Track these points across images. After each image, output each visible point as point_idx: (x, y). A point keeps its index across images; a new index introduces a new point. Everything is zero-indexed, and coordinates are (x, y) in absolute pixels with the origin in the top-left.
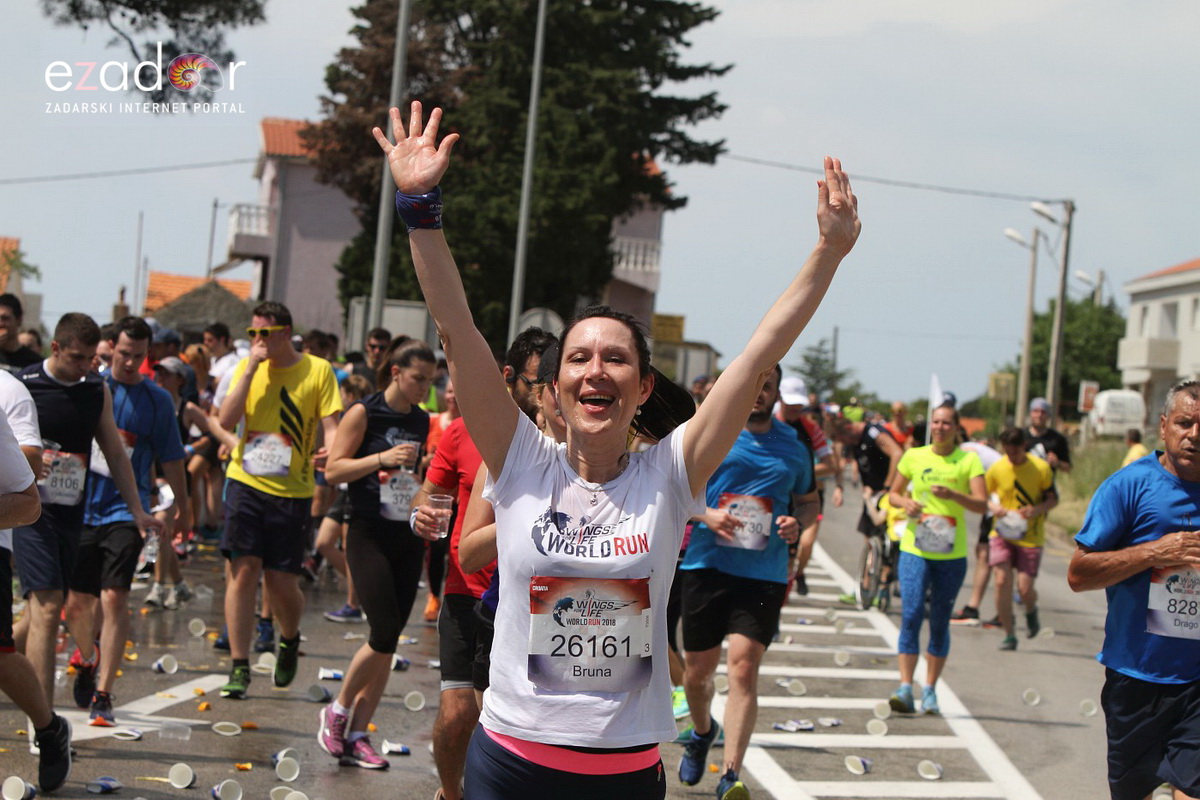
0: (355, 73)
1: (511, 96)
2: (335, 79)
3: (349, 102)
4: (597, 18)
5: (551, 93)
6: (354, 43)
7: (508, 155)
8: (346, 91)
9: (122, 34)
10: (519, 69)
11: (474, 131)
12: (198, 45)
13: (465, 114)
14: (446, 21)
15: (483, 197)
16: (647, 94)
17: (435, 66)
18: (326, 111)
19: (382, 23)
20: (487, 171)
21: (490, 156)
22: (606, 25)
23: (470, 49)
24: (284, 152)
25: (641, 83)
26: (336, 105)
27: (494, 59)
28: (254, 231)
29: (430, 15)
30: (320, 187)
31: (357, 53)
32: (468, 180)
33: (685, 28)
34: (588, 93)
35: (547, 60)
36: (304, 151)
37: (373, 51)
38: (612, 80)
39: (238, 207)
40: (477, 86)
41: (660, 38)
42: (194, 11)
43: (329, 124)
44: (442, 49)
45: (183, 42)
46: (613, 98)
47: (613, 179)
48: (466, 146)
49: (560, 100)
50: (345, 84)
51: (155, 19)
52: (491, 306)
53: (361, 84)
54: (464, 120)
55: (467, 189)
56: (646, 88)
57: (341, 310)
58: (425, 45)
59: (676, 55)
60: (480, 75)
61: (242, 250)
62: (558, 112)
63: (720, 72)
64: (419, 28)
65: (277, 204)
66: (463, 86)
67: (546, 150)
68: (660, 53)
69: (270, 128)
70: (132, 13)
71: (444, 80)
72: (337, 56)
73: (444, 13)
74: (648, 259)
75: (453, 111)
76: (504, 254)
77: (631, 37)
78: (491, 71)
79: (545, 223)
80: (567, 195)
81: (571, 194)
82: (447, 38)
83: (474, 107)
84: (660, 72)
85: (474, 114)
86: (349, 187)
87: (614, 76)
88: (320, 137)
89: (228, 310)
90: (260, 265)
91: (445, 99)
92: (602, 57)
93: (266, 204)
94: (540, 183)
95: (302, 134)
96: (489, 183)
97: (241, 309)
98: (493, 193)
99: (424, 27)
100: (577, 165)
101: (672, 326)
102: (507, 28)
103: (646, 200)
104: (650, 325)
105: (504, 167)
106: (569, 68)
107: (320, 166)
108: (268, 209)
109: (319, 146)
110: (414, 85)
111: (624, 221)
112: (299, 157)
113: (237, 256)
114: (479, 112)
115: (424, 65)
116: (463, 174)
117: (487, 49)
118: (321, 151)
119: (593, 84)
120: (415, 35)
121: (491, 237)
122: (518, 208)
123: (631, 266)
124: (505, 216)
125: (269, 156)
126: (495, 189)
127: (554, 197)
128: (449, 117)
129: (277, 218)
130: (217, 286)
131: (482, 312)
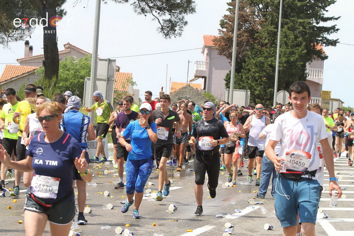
0: (229, 22)
1: (274, 28)
2: (223, 24)
3: (227, 31)
4: (299, 4)
6: (228, 13)
7: (273, 45)
8: (226, 28)
10: (276, 20)
11: (264, 38)
13: (261, 33)
14: (255, 6)
15: (266, 58)
16: (315, 26)
17: (252, 19)
18: (220, 34)
20: (268, 50)
21: (268, 45)
22: (302, 6)
23: (261, 14)
24: (210, 46)
25: (313, 23)
26: (223, 32)
27: (269, 17)
28: (202, 69)
29: (251, 4)
30: (219, 55)
31: (229, 16)
32: (262, 53)
33: (326, 6)
34: (297, 26)
35: (285, 16)
37: (233, 16)
39: (197, 62)
40: (264, 25)
41: (319, 9)
43: (221, 38)
44: (255, 15)
45: (173, 19)
46: (304, 28)
47: (305, 51)
48: (262, 43)
49: (289, 28)
50: (226, 25)
51: (165, 13)
53: (230, 25)
54: (261, 35)
55: (262, 56)
56: (315, 24)
58: (249, 13)
59: (323, 14)
60: (265, 22)
61: (198, 75)
62: (288, 32)
63: (337, 19)
65: (208, 61)
66: (260, 25)
67: (285, 43)
68: (319, 14)
69: (205, 38)
71: (255, 23)
72: (223, 17)
73: (254, 4)
74: (319, 74)
75: (257, 32)
76: (273, 74)
77: (310, 9)
78: (268, 21)
79: (285, 65)
80: (291, 57)
81: (292, 56)
82: (256, 11)
83: (263, 31)
84: (319, 19)
85: (263, 33)
86: (227, 56)
87: (304, 21)
88: (219, 42)
89: (193, 93)
90: (204, 79)
91: (255, 29)
92: (301, 16)
93: (205, 61)
94: (283, 53)
95: (214, 41)
96: (268, 54)
97: (196, 92)
98: (269, 57)
99: (248, 8)
100: (294, 48)
101: (327, 94)
102: (273, 8)
103: (316, 57)
104: (321, 94)
105: (273, 49)
106: (291, 19)
107: (219, 50)
108: (205, 62)
109: (218, 44)
110: (246, 25)
111: (310, 64)
112: (213, 47)
113: (197, 77)
114: (265, 33)
115: (249, 19)
116: (260, 51)
117: (267, 14)
118: (219, 45)
119: (298, 24)
120: (246, 10)
121: (269, 70)
122: (276, 62)
123: (314, 77)
124: (273, 63)
125: (206, 46)
126: (270, 56)
127: (287, 57)
128: (256, 35)
129: (208, 65)
130: (189, 86)
131: (267, 91)
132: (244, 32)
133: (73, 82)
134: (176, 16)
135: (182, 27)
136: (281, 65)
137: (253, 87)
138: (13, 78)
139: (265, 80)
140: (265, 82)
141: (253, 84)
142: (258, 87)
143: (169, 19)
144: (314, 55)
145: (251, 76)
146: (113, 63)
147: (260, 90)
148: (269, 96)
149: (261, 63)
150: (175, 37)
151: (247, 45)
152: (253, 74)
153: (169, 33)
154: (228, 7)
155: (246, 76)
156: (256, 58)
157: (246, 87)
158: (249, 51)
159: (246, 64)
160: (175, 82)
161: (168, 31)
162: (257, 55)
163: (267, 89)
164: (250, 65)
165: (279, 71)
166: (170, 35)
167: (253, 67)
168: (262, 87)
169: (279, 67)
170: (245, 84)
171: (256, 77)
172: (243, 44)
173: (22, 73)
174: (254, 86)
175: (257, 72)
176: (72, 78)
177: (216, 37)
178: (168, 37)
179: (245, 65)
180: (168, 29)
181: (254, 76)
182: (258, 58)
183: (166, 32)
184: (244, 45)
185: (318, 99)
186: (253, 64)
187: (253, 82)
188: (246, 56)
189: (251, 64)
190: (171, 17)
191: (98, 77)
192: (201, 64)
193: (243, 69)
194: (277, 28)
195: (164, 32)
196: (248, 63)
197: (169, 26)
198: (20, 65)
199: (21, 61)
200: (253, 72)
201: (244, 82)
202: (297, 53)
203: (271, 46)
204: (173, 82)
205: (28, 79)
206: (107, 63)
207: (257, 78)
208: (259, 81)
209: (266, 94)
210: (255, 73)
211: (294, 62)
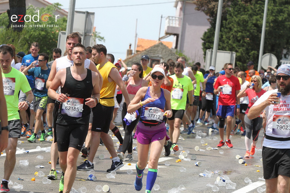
7: (260, 2)
15: (251, 16)
20: (252, 7)
21: (253, 2)
28: (174, 25)
30: (197, 11)
32: (246, 10)
39: (169, 17)
52: (253, 52)
55: (246, 13)
57: (203, 53)
61: (170, 32)
65: (182, 17)
76: (258, 35)
79: (272, 25)
80: (279, 15)
81: (281, 15)
86: (206, 12)
89: (165, 52)
90: (176, 37)
93: (178, 16)
94: (270, 11)
96: (253, 11)
97: (169, 52)
98: (254, 15)
100: (283, 5)
105: (258, 5)
107: (197, 4)
108: (179, 18)
113: (168, 34)
116: (244, 8)
121: (254, 30)
122: (263, 19)
124: (258, 22)
126: (255, 13)
127: (275, 16)
129: (182, 20)
130: (162, 44)
131: (250, 54)
133: (33, 35)
136: (268, 25)
137: (233, 49)
139: (248, 40)
140: (248, 44)
141: (234, 45)
142: (240, 49)
145: (232, 36)
146: (91, 16)
147: (243, 52)
149: (244, 21)
152: (234, 34)
155: (227, 36)
156: (239, 16)
157: (226, 47)
158: (232, 7)
159: (227, 22)
160: (142, 39)
163: (250, 51)
164: (232, 24)
165: (266, 31)
167: (235, 26)
168: (244, 48)
169: (266, 27)
170: (225, 44)
171: (238, 37)
174: (236, 47)
175: (240, 32)
179: (226, 24)
181: (236, 36)
182: (241, 15)
186: (235, 22)
187: (234, 43)
188: (227, 13)
189: (232, 22)
192: (173, 20)
193: (223, 27)
196: (230, 21)
200: (235, 31)
201: (223, 42)
202: (287, 12)
203: (257, 3)
204: (140, 39)
206: (84, 16)
207: (239, 38)
208: (241, 42)
209: (248, 57)
210: (237, 33)
211: (283, 21)
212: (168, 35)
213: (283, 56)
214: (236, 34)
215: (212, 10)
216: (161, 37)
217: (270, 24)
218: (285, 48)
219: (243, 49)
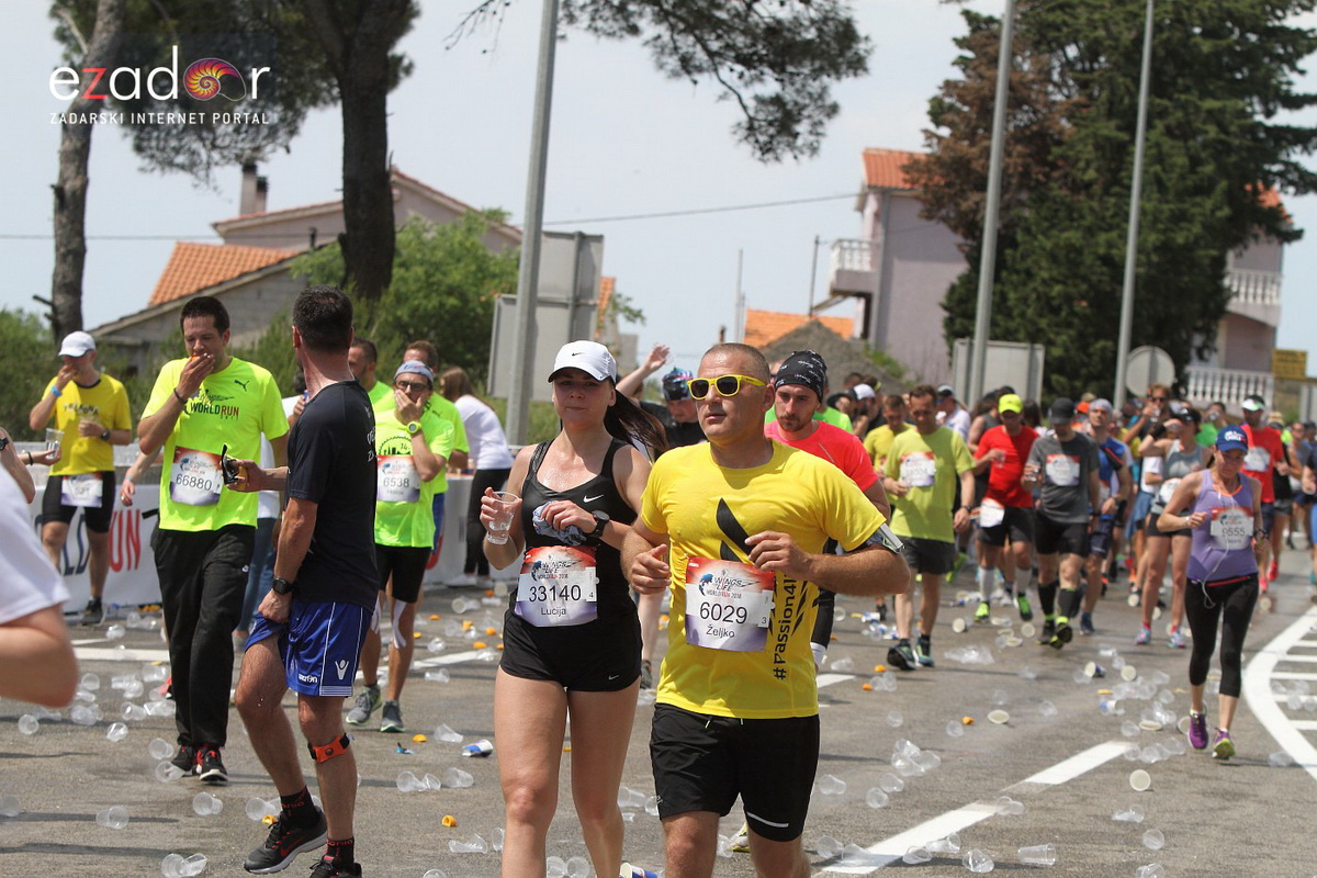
0: (959, 105)
1: (1119, 128)
2: (938, 112)
3: (952, 135)
4: (1206, 47)
5: (1160, 125)
6: (957, 75)
7: (1116, 189)
8: (951, 125)
9: (730, 88)
10: (1127, 101)
11: (1082, 164)
12: (804, 98)
13: (1072, 147)
14: (1051, 51)
15: (1090, 232)
16: (1260, 124)
17: (1041, 97)
18: (929, 146)
19: (985, 54)
20: (1095, 204)
21: (1097, 189)
22: (1217, 54)
23: (1075, 80)
24: (887, 184)
25: (1254, 113)
26: (940, 139)
27: (1101, 89)
28: (856, 267)
29: (1036, 45)
30: (924, 222)
31: (961, 85)
32: (1075, 215)
33: (1299, 55)
34: (1198, 125)
35: (1157, 88)
36: (908, 186)
37: (977, 83)
38: (1222, 111)
39: (840, 241)
40: (1084, 119)
41: (1274, 66)
42: (800, 64)
43: (932, 159)
44: (1050, 81)
45: (789, 95)
46: (1223, 128)
47: (1225, 212)
48: (1074, 181)
49: (1169, 132)
50: (949, 117)
51: (762, 73)
52: (1101, 344)
53: (965, 116)
54: (1071, 153)
55: (1075, 224)
56: (1259, 118)
57: (945, 349)
58: (1031, 76)
59: (1290, 83)
60: (1086, 106)
61: (844, 287)
62: (1167, 143)
64: (1024, 59)
65: (880, 239)
66: (1070, 117)
67: (1155, 183)
68: (1274, 82)
69: (872, 159)
70: (739, 68)
71: (1051, 112)
72: (940, 88)
73: (1049, 43)
74: (1268, 292)
75: (1059, 143)
76: (1114, 291)
77: (1243, 65)
78: (1098, 103)
79: (1155, 258)
80: (1176, 228)
81: (1181, 229)
82: (1054, 68)
83: (1081, 140)
84: (1273, 101)
85: (1080, 147)
86: (953, 223)
87: (1225, 106)
88: (923, 172)
89: (831, 350)
90: (862, 301)
91: (1051, 132)
92: (1211, 87)
93: (868, 238)
94: (1150, 218)
95: (906, 169)
96: (1097, 218)
97: (844, 349)
98: (1101, 229)
99: (1030, 57)
100: (1186, 198)
101: (1295, 361)
102: (1114, 58)
103: (1261, 233)
104: (1271, 361)
105: (1112, 200)
106: (1179, 99)
107: (924, 201)
108: (870, 244)
109: (923, 181)
110: (1019, 116)
111: (1239, 255)
112: (903, 190)
113: (839, 293)
114: (1086, 145)
115: (1029, 96)
116: (1070, 209)
117: (1093, 81)
118: (926, 186)
119: (1203, 115)
120: (1021, 66)
121: (1100, 273)
122: (1125, 243)
123: (1251, 299)
124: (1114, 252)
125: (872, 188)
126: (1104, 225)
127: (1164, 231)
128: (1056, 150)
129: (880, 252)
130: (819, 325)
131: (1091, 350)
132: (1012, 142)
133: (421, 309)
134: (798, 85)
135: (821, 123)
136: (1143, 258)
137: (1039, 335)
138: (206, 288)
139: (1084, 308)
140: (1084, 318)
141: (1043, 323)
142: (1058, 334)
143: (773, 95)
144: (1256, 226)
145: (1034, 296)
146: (594, 246)
147: (1069, 344)
148: (1100, 367)
149: (1072, 249)
150: (795, 157)
151: (1021, 187)
152: (1041, 289)
153: (775, 143)
154: (957, 52)
155: (1019, 295)
156: (1054, 232)
157: (1017, 331)
158: (1029, 207)
159: (1018, 255)
161: (772, 137)
162: (1055, 221)
163: (1092, 340)
164: (1034, 257)
165: (1137, 278)
166: (779, 151)
167: (1044, 264)
168: (1072, 332)
169: (1138, 264)
170: (1014, 320)
171: (1053, 298)
172: (1009, 184)
173: (236, 274)
174: (1046, 329)
175: (1058, 282)
176: (418, 291)
177: (916, 157)
178: (769, 156)
179: (1014, 259)
180: (772, 131)
181: (1046, 294)
182: (1063, 230)
183: (763, 139)
184: (1013, 187)
185: (1261, 379)
186: (1043, 253)
187: (1041, 315)
188: (1017, 225)
189: (1034, 252)
190: (783, 89)
191: (541, 294)
192: (852, 249)
193: (1006, 268)
194: (1131, 128)
195: (757, 141)
196: (1026, 250)
197: (776, 120)
198: (227, 242)
199: (229, 231)
200: (1044, 282)
201: (1009, 315)
202: (1198, 218)
203: (1106, 192)
204: (753, 311)
205: (259, 293)
206: (571, 245)
207: (1055, 303)
208: (1063, 314)
209: (1086, 359)
210: (1051, 287)
211: (1189, 248)
212: (839, 298)
213: (1193, 353)
214: (1047, 290)
215: (971, 216)
216: (816, 302)
217: (1148, 254)
218: (1198, 330)
219: (1070, 336)
